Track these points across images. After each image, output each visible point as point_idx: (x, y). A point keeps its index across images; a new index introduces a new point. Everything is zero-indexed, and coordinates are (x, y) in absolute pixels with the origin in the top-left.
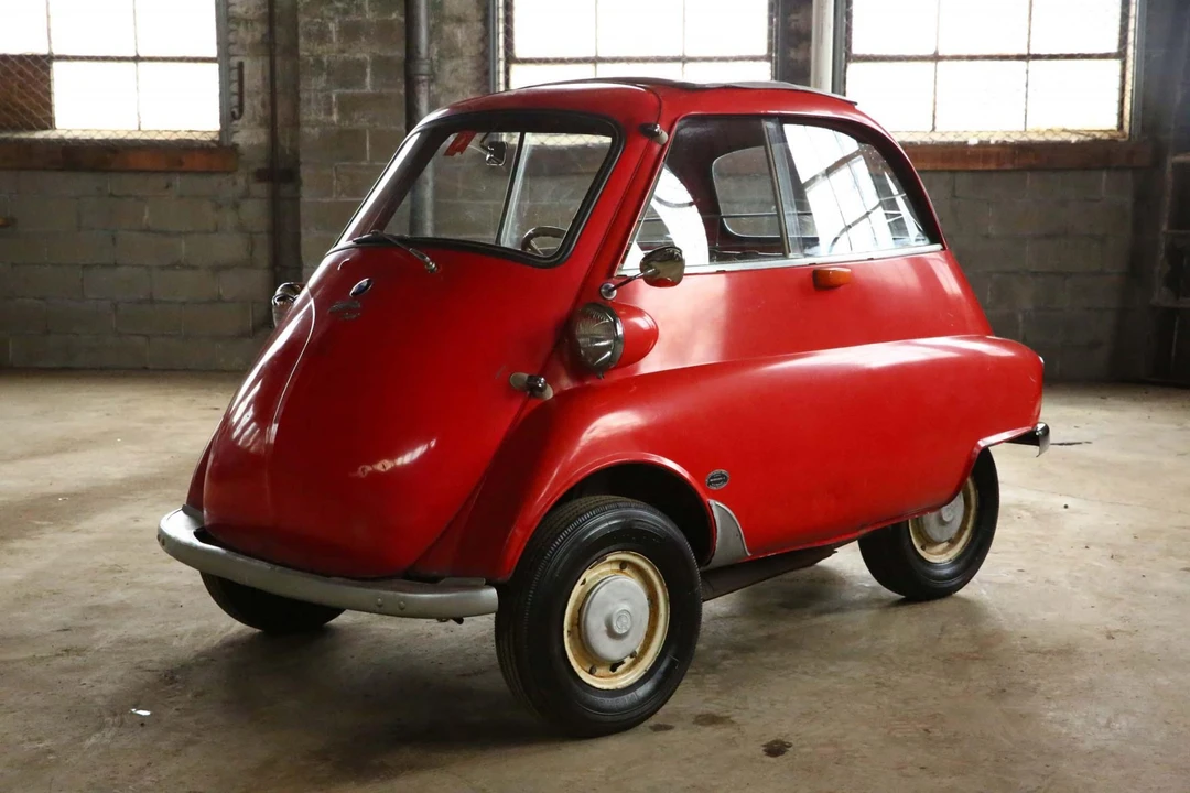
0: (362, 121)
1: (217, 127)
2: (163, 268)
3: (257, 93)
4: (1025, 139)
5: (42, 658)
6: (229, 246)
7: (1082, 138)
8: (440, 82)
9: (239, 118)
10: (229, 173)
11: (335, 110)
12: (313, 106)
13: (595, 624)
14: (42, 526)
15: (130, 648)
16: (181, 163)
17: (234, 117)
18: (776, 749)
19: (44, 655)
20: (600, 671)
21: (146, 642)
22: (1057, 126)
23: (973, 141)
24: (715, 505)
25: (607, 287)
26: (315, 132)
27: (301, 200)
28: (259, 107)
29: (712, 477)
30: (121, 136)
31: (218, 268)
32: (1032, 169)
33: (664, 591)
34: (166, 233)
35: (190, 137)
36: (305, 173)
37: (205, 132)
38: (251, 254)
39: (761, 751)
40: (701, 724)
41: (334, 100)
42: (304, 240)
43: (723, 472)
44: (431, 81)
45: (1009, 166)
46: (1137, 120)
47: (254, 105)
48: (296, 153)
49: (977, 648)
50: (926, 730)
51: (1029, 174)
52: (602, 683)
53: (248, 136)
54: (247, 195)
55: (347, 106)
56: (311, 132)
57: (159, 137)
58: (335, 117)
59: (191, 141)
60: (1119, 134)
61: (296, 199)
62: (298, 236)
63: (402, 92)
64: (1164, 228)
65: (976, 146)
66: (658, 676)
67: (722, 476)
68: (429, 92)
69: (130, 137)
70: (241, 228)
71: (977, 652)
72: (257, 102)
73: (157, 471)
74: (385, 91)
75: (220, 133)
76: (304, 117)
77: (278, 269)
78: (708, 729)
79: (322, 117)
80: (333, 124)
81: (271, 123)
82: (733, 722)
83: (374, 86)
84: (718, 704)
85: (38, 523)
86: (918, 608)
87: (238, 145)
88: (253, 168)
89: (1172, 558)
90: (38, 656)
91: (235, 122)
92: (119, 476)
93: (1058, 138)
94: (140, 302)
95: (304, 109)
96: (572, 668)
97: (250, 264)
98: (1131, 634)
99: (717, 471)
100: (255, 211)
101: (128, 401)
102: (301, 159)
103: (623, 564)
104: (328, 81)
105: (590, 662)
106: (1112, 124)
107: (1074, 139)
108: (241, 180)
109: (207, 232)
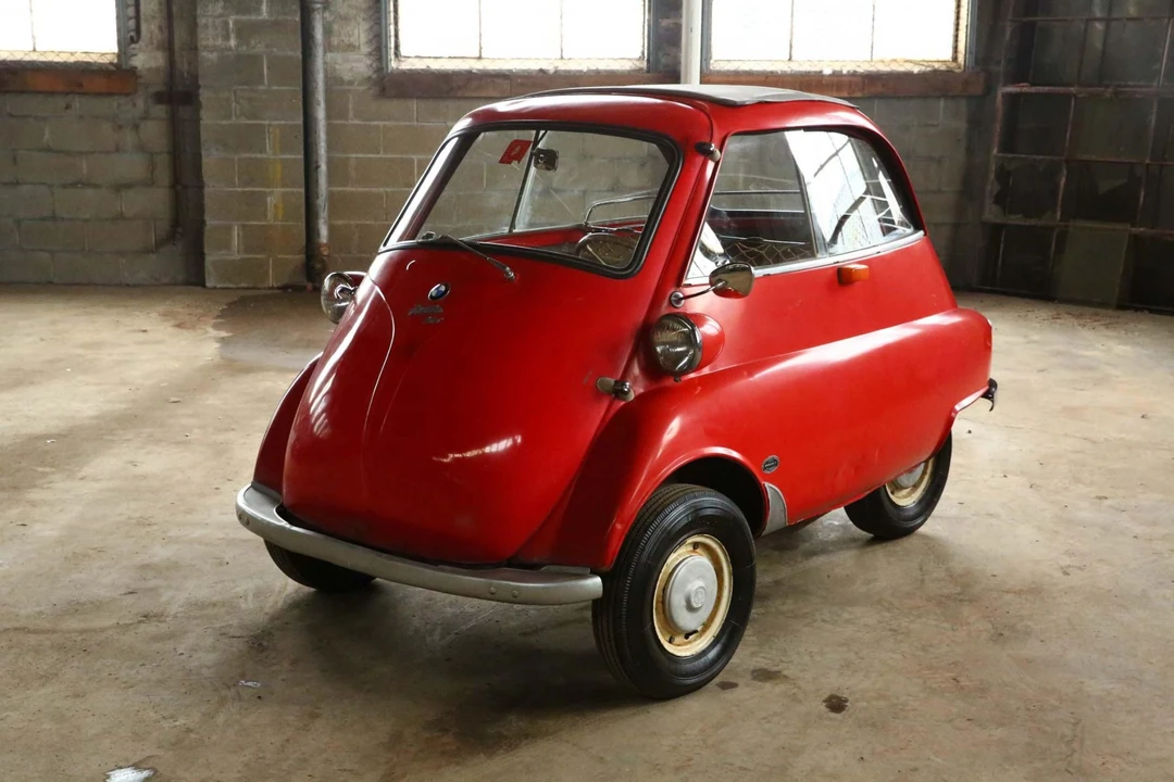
0: (258, 46)
1: (116, 50)
2: (65, 186)
3: (154, 17)
4: (873, 69)
5: (127, 625)
6: (131, 165)
7: (923, 68)
8: (333, 9)
9: (137, 42)
10: (127, 95)
11: (232, 36)
12: (211, 32)
13: (677, 601)
14: (47, 473)
15: (204, 612)
16: (81, 85)
17: (132, 40)
18: (836, 704)
19: (127, 622)
20: (679, 639)
21: (215, 605)
22: (900, 56)
23: (827, 71)
24: (770, 487)
25: (677, 296)
26: (213, 56)
27: (202, 122)
28: (157, 31)
29: (767, 463)
30: (18, 57)
31: (120, 187)
32: (881, 97)
33: (728, 566)
34: (67, 153)
35: (87, 59)
36: (205, 95)
37: (103, 54)
38: (152, 173)
39: (823, 707)
40: (761, 681)
41: (231, 25)
42: (205, 160)
43: (775, 457)
44: (326, 8)
45: (859, 95)
46: (971, 53)
47: (151, 28)
48: (195, 78)
49: (959, 589)
50: (955, 679)
51: (876, 101)
52: (680, 651)
53: (146, 59)
54: (146, 117)
55: (244, 32)
56: (209, 57)
57: (57, 59)
58: (233, 43)
59: (88, 63)
60: (954, 65)
61: (197, 120)
62: (198, 156)
63: (298, 19)
64: (995, 151)
65: (830, 75)
66: (723, 641)
67: (775, 460)
68: (324, 18)
69: (27, 58)
70: (141, 148)
71: (960, 594)
72: (154, 27)
73: (123, 406)
74: (280, 18)
75: (119, 56)
76: (202, 43)
77: (179, 187)
78: (768, 686)
79: (219, 42)
80: (230, 49)
81: (168, 47)
82: (786, 677)
83: (270, 13)
84: (764, 658)
85: (40, 469)
86: (891, 547)
87: (136, 68)
88: (153, 89)
89: (1080, 485)
90: (121, 623)
91: (133, 46)
92: (92, 413)
93: (901, 69)
94: (43, 219)
95: (201, 35)
96: (659, 641)
97: (150, 183)
98: (1080, 568)
99: (770, 457)
100: (155, 131)
101: (54, 323)
102: (201, 83)
103: (696, 545)
104: (224, 8)
105: (669, 632)
106: (948, 56)
107: (916, 70)
108: (140, 103)
109: (108, 152)
